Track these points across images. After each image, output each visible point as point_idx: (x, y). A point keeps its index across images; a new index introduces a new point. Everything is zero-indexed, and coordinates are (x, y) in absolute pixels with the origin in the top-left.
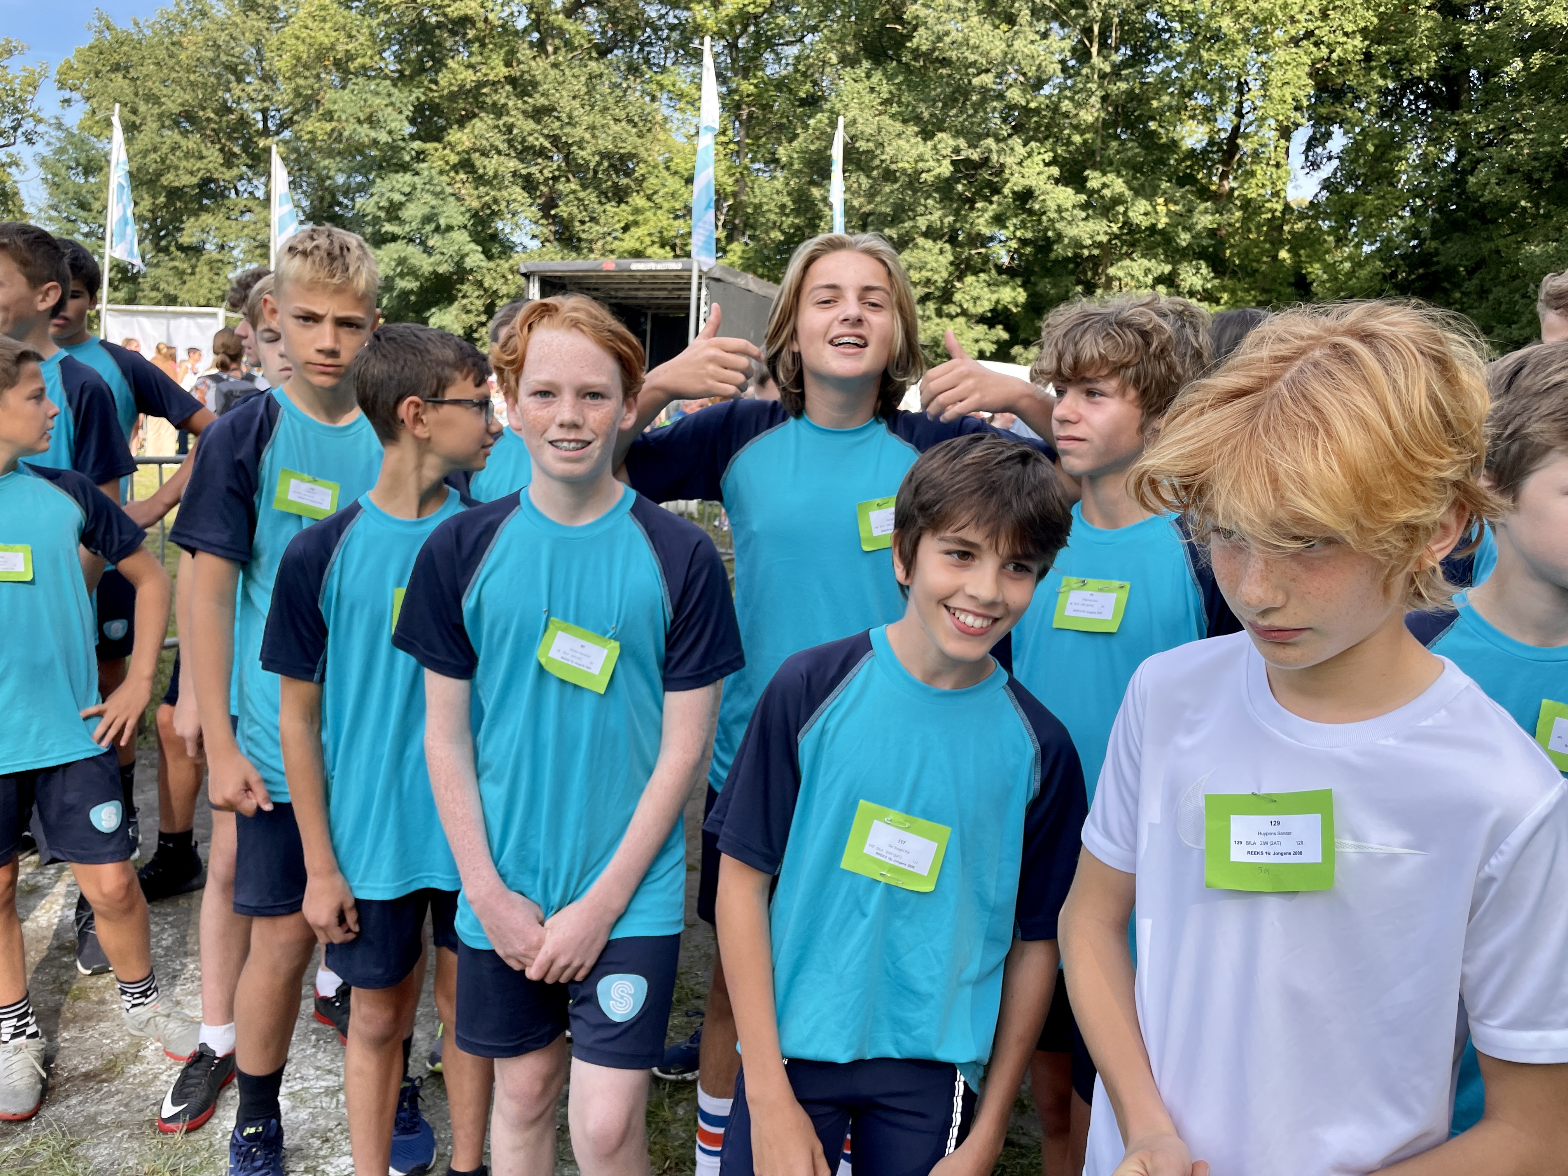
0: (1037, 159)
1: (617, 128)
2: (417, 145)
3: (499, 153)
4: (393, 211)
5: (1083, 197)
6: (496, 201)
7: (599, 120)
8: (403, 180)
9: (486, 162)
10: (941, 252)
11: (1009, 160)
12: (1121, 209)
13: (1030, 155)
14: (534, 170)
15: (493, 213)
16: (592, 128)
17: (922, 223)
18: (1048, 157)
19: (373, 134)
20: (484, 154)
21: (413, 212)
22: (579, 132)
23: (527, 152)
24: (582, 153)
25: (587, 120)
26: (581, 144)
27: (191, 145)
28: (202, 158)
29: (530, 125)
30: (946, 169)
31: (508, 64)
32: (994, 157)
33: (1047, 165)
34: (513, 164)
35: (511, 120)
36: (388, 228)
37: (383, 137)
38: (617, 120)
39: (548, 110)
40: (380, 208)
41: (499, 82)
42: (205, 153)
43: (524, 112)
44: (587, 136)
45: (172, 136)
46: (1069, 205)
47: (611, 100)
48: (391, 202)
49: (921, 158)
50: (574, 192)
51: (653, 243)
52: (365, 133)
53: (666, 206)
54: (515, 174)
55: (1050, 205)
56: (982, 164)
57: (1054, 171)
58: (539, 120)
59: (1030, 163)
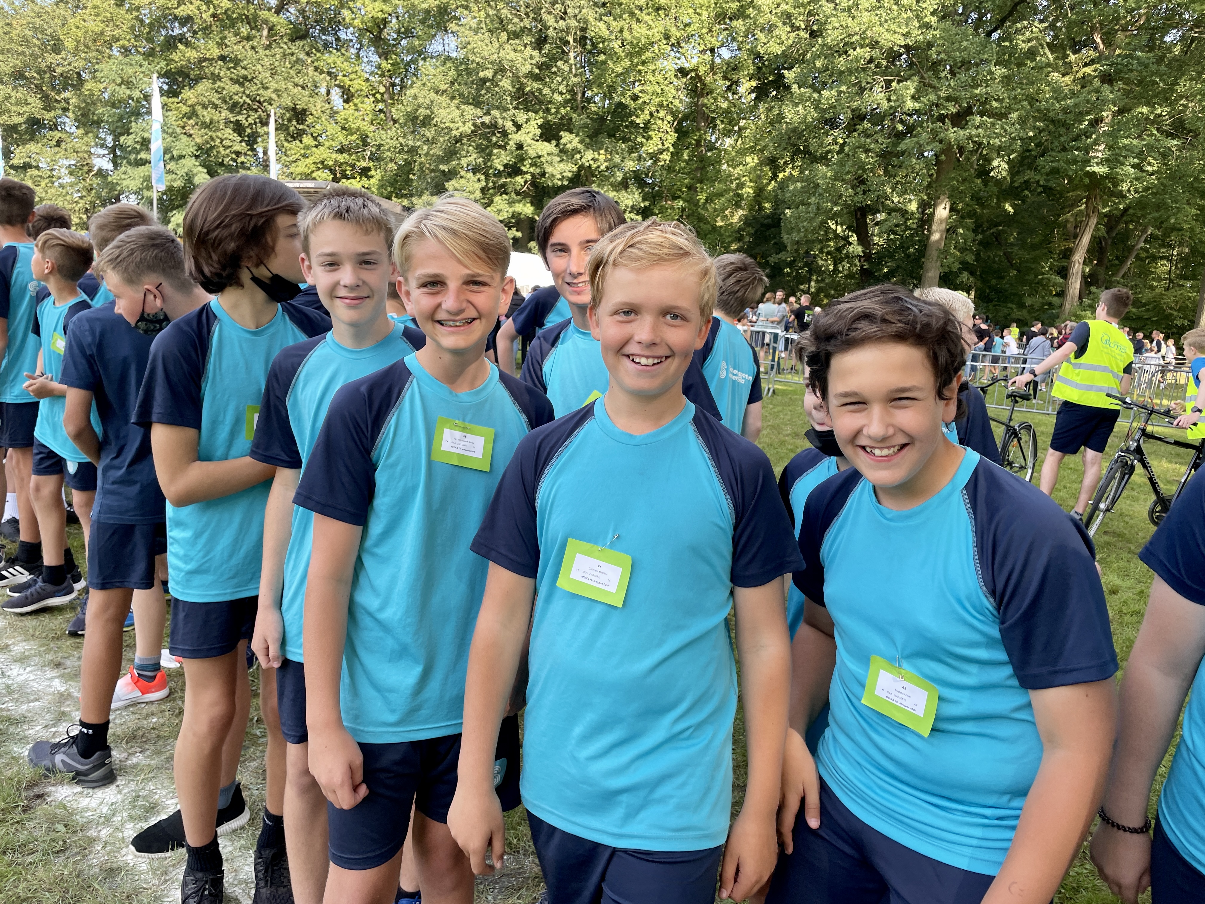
0: (533, 123)
1: (296, 90)
3: (215, 107)
4: (146, 144)
6: (212, 139)
7: (283, 85)
10: (479, 180)
11: (509, 125)
12: (578, 156)
13: (528, 120)
14: (240, 118)
15: (212, 147)
16: (276, 90)
17: (465, 162)
18: (540, 121)
19: (128, 92)
20: (205, 107)
22: (269, 93)
23: (234, 107)
25: (273, 85)
29: (237, 88)
30: (468, 128)
31: (220, 47)
32: (500, 121)
33: (540, 127)
34: (225, 113)
35: (222, 85)
39: (249, 79)
40: (137, 142)
41: (213, 59)
43: (231, 79)
44: (274, 96)
46: (544, 153)
47: (292, 72)
48: (143, 138)
49: (453, 121)
51: (317, 169)
52: (123, 92)
53: (327, 144)
54: (227, 121)
55: (532, 153)
56: (494, 126)
57: (538, 132)
58: (242, 85)
59: (527, 126)
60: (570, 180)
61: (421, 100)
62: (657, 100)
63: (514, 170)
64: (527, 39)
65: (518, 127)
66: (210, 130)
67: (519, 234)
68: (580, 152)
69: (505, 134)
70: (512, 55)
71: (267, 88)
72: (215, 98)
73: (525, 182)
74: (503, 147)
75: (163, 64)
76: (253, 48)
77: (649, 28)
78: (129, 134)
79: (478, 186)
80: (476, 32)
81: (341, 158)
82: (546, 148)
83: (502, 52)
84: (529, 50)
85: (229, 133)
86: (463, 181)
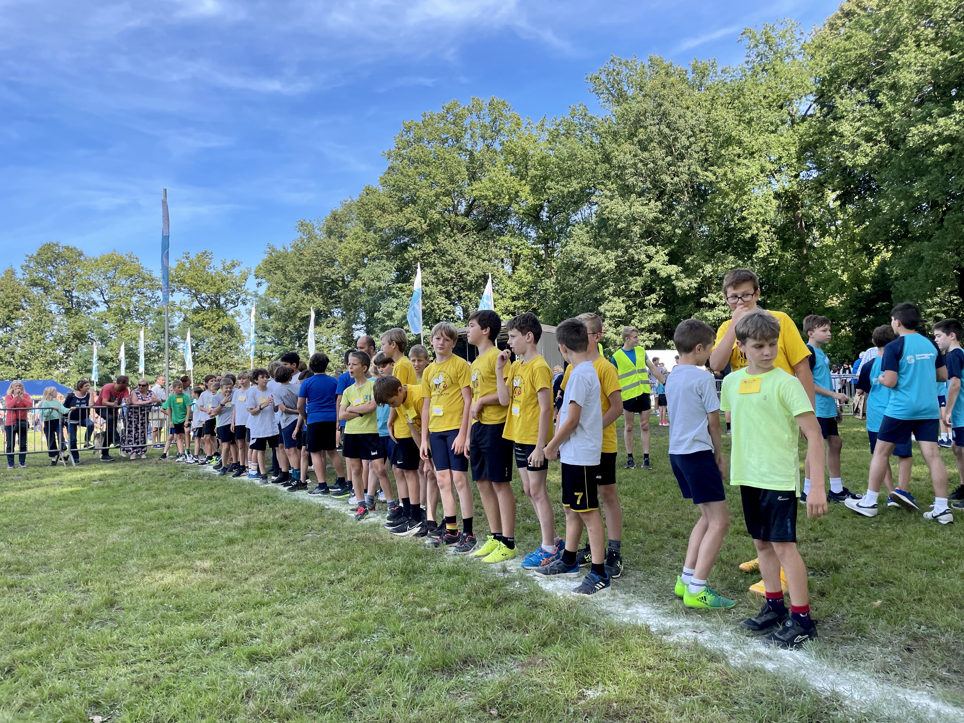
0: (661, 253)
1: (484, 264)
2: (399, 285)
3: (433, 283)
4: (390, 315)
5: (680, 268)
6: (433, 306)
7: (475, 261)
8: (394, 302)
9: (427, 288)
10: (623, 302)
11: (643, 257)
12: (701, 271)
13: (657, 252)
14: (449, 288)
15: (432, 310)
16: (472, 266)
17: (611, 290)
18: (666, 251)
19: (378, 284)
20: (427, 285)
21: (398, 315)
22: (467, 268)
23: (445, 282)
24: (469, 278)
25: (470, 263)
26: (468, 273)
27: (309, 297)
28: (314, 302)
29: (446, 269)
30: (613, 265)
31: (434, 244)
32: (636, 257)
33: (667, 255)
34: (440, 287)
35: (436, 268)
36: (389, 323)
37: (383, 284)
38: (484, 260)
39: (454, 261)
40: (385, 315)
42: (316, 300)
43: (442, 264)
44: (470, 270)
45: (302, 295)
46: (673, 273)
47: (481, 252)
48: (388, 312)
49: (601, 262)
50: (467, 295)
51: (503, 313)
52: (375, 284)
53: (508, 296)
54: (441, 291)
55: (663, 274)
56: (631, 260)
57: (667, 258)
58: (449, 266)
59: (658, 255)
60: (696, 288)
61: (575, 253)
62: (762, 218)
63: (648, 289)
64: (651, 196)
65: (650, 258)
66: (430, 299)
67: (659, 337)
68: (701, 268)
69: (641, 265)
70: (641, 209)
71: (464, 266)
72: (432, 278)
73: (659, 298)
74: (640, 274)
75: (398, 262)
76: (455, 241)
77: (748, 167)
78: (379, 311)
79: (623, 305)
80: (611, 198)
81: (519, 303)
82: (673, 269)
83: (633, 208)
84: (652, 203)
85: (442, 299)
86: (611, 304)
